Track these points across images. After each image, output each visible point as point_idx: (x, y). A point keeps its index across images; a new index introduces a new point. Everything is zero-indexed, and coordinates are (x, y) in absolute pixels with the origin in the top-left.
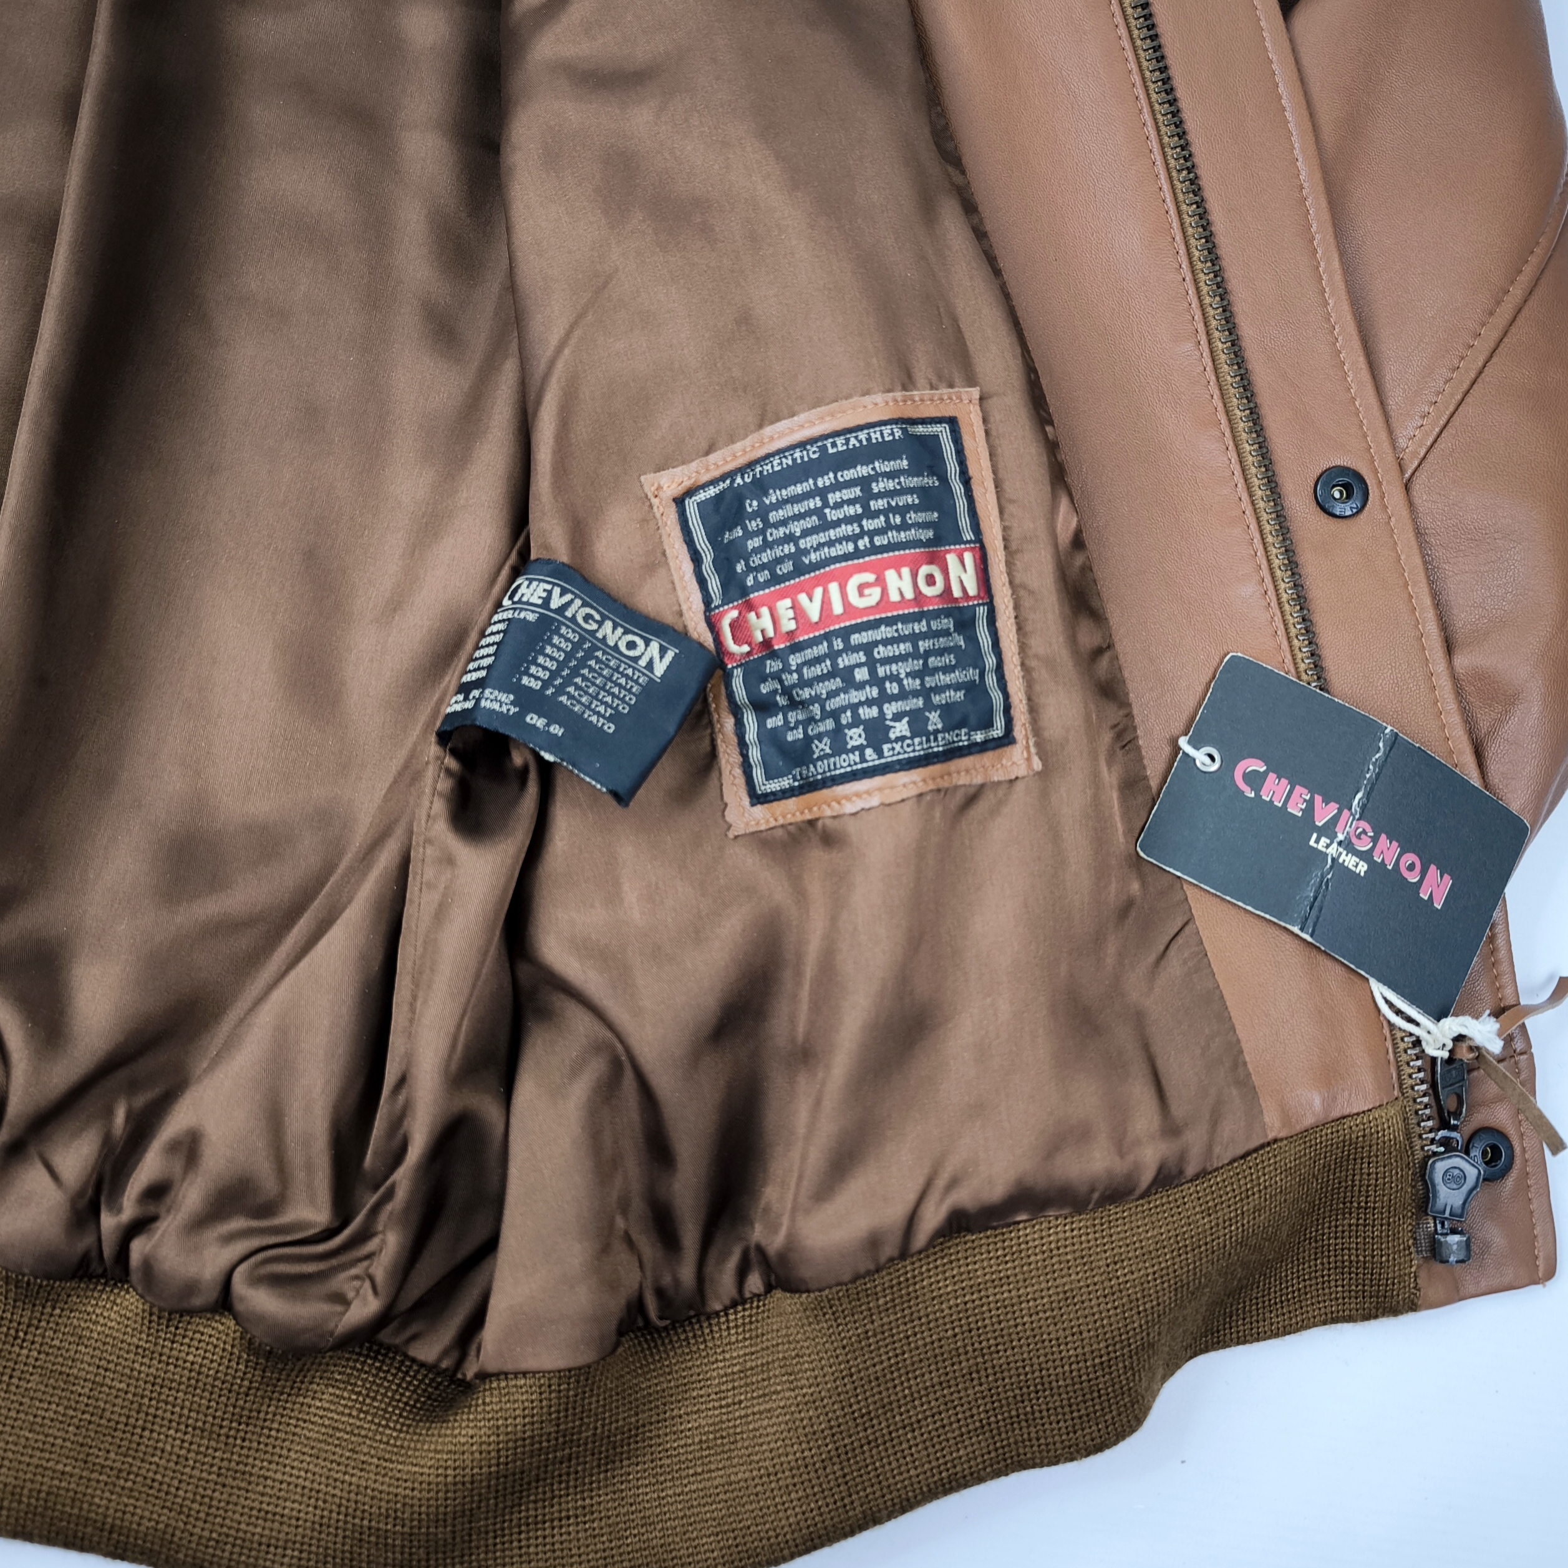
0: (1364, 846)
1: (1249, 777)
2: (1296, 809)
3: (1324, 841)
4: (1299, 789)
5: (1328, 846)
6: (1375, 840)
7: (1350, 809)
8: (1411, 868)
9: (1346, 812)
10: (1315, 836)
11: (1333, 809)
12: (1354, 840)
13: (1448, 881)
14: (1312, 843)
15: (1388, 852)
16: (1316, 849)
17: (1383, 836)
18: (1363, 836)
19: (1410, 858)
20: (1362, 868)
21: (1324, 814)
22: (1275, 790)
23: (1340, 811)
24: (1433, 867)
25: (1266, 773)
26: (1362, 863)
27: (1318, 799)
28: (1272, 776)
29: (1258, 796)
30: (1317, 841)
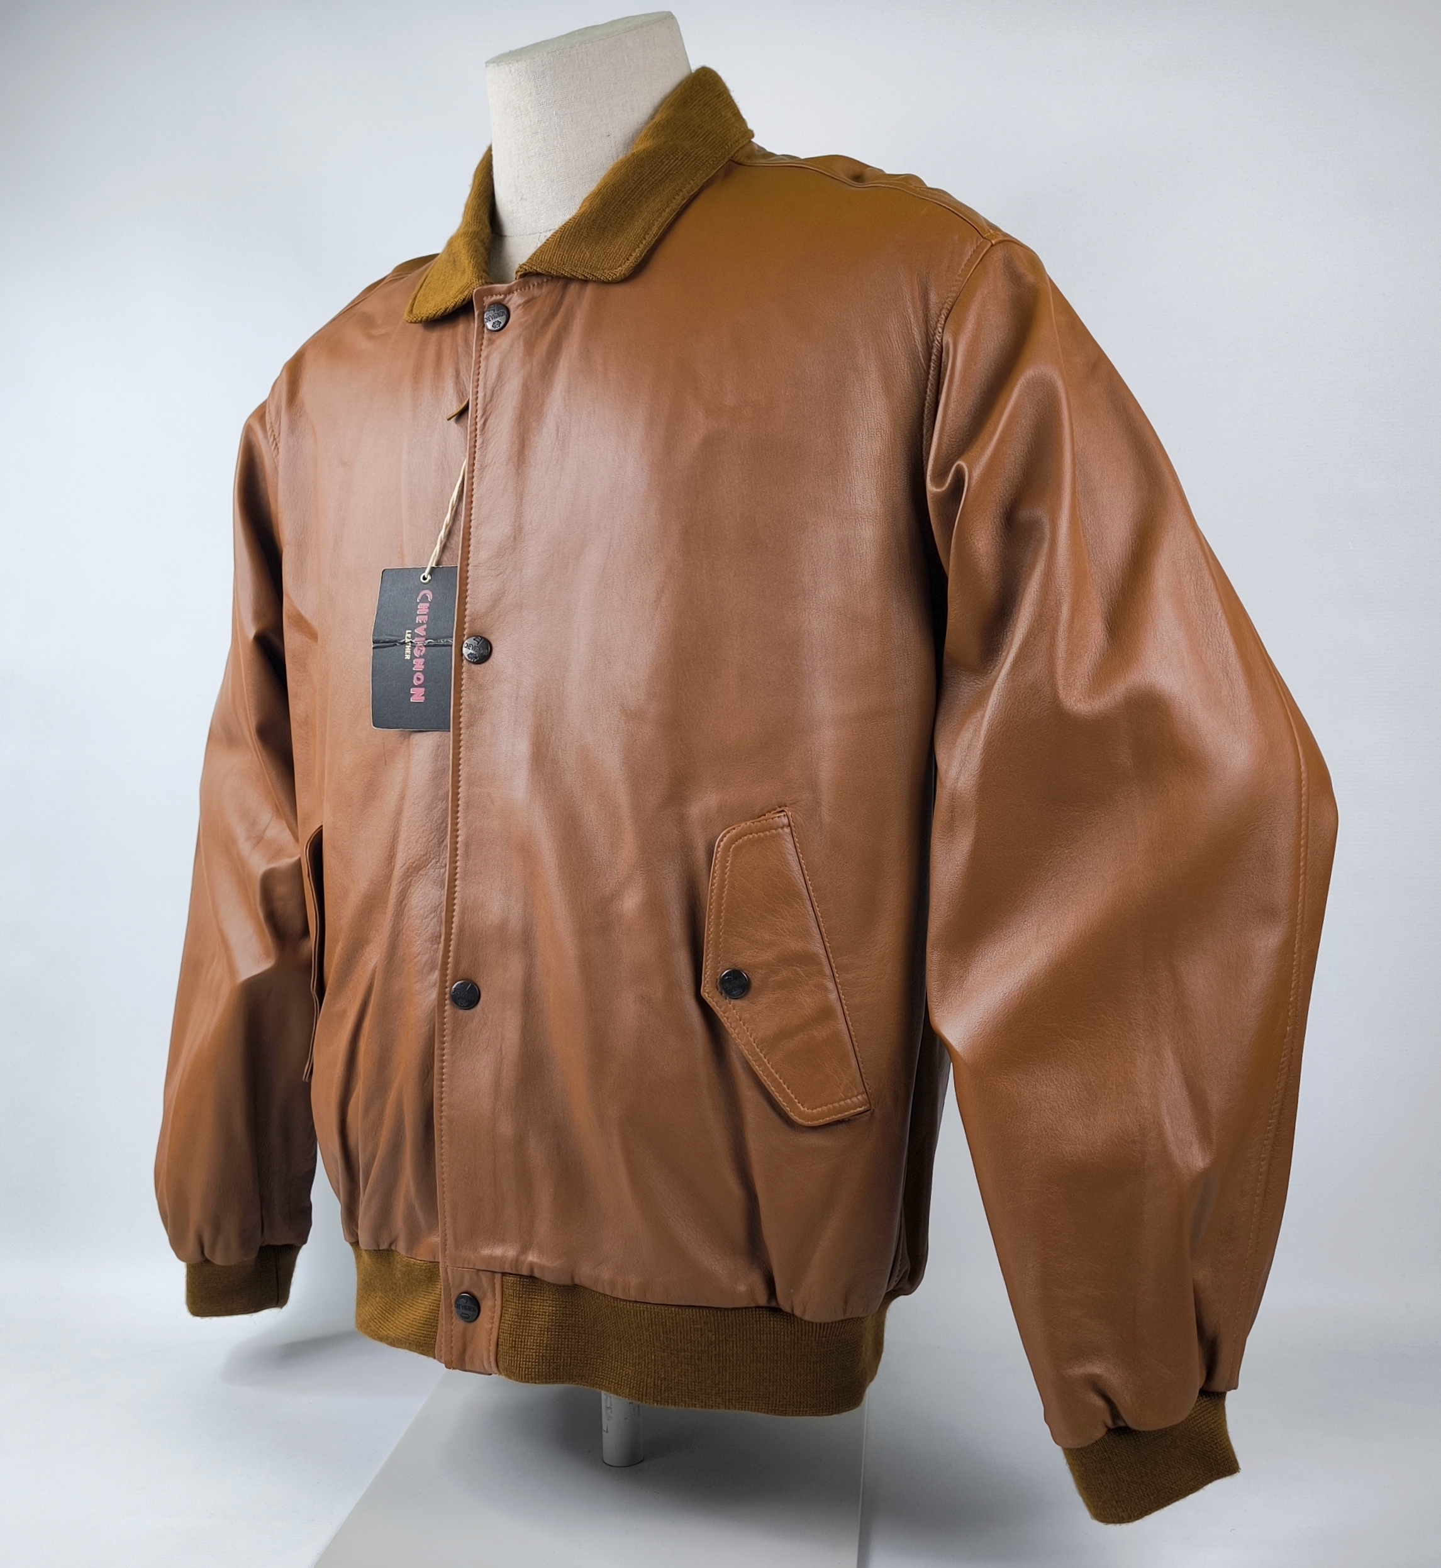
0: (416, 653)
1: (425, 596)
2: (418, 619)
3: (409, 635)
4: (426, 617)
5: (408, 638)
6: (420, 657)
7: (426, 639)
8: (419, 679)
9: (424, 639)
10: (410, 631)
11: (424, 633)
12: (416, 648)
13: (422, 699)
14: (407, 631)
15: (419, 665)
16: (405, 634)
17: (423, 660)
18: (419, 651)
19: (422, 677)
20: (408, 657)
21: (420, 631)
22: (423, 608)
23: (424, 636)
24: (423, 689)
25: (428, 602)
26: (409, 656)
27: (425, 626)
28: (428, 605)
29: (419, 603)
30: (409, 633)
